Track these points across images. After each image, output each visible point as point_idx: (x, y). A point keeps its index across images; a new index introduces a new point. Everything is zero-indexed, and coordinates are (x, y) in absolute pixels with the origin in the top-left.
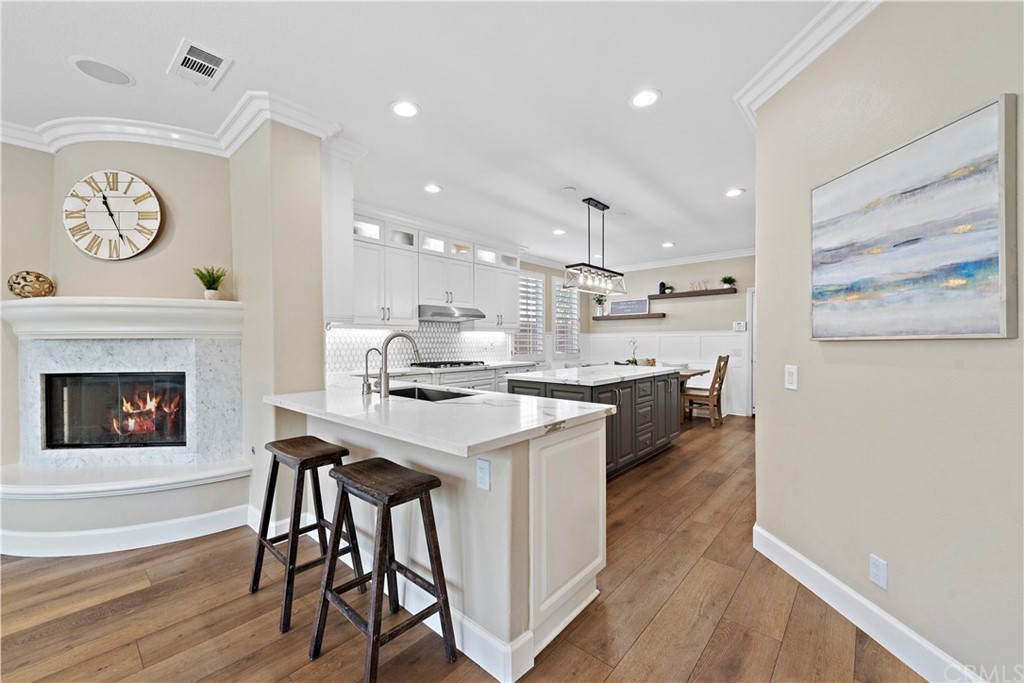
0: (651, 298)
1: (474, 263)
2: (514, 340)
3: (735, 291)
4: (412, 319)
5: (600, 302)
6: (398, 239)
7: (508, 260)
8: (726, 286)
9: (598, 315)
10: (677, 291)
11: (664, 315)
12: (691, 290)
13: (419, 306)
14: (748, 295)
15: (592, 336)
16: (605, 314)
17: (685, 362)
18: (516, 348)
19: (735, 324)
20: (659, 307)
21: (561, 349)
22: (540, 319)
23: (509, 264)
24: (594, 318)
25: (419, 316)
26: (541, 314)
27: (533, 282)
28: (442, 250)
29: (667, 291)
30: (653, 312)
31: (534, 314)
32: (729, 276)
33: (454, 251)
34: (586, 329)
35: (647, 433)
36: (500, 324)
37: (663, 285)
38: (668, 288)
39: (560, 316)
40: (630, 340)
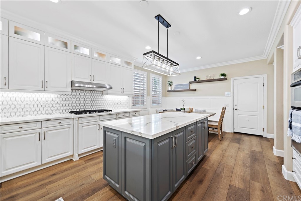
0: (191, 83)
1: (108, 63)
2: (132, 99)
3: (226, 79)
4: (67, 88)
5: (170, 85)
6: (58, 45)
7: (128, 63)
8: (222, 77)
9: (169, 90)
10: (201, 80)
11: (196, 90)
12: (207, 79)
13: (71, 81)
14: (232, 81)
15: (167, 98)
16: (172, 89)
17: (204, 109)
18: (133, 103)
19: (226, 93)
20: (193, 86)
21: (155, 103)
22: (145, 91)
23: (128, 65)
24: (168, 91)
25: (71, 87)
26: (145, 89)
27: (142, 75)
28: (88, 54)
29: (197, 80)
30: (191, 89)
31: (143, 89)
32: (223, 73)
33: (96, 55)
34: (165, 95)
35: (193, 157)
36: (123, 92)
37: (195, 77)
38: (197, 79)
39: (153, 90)
40: (182, 100)
